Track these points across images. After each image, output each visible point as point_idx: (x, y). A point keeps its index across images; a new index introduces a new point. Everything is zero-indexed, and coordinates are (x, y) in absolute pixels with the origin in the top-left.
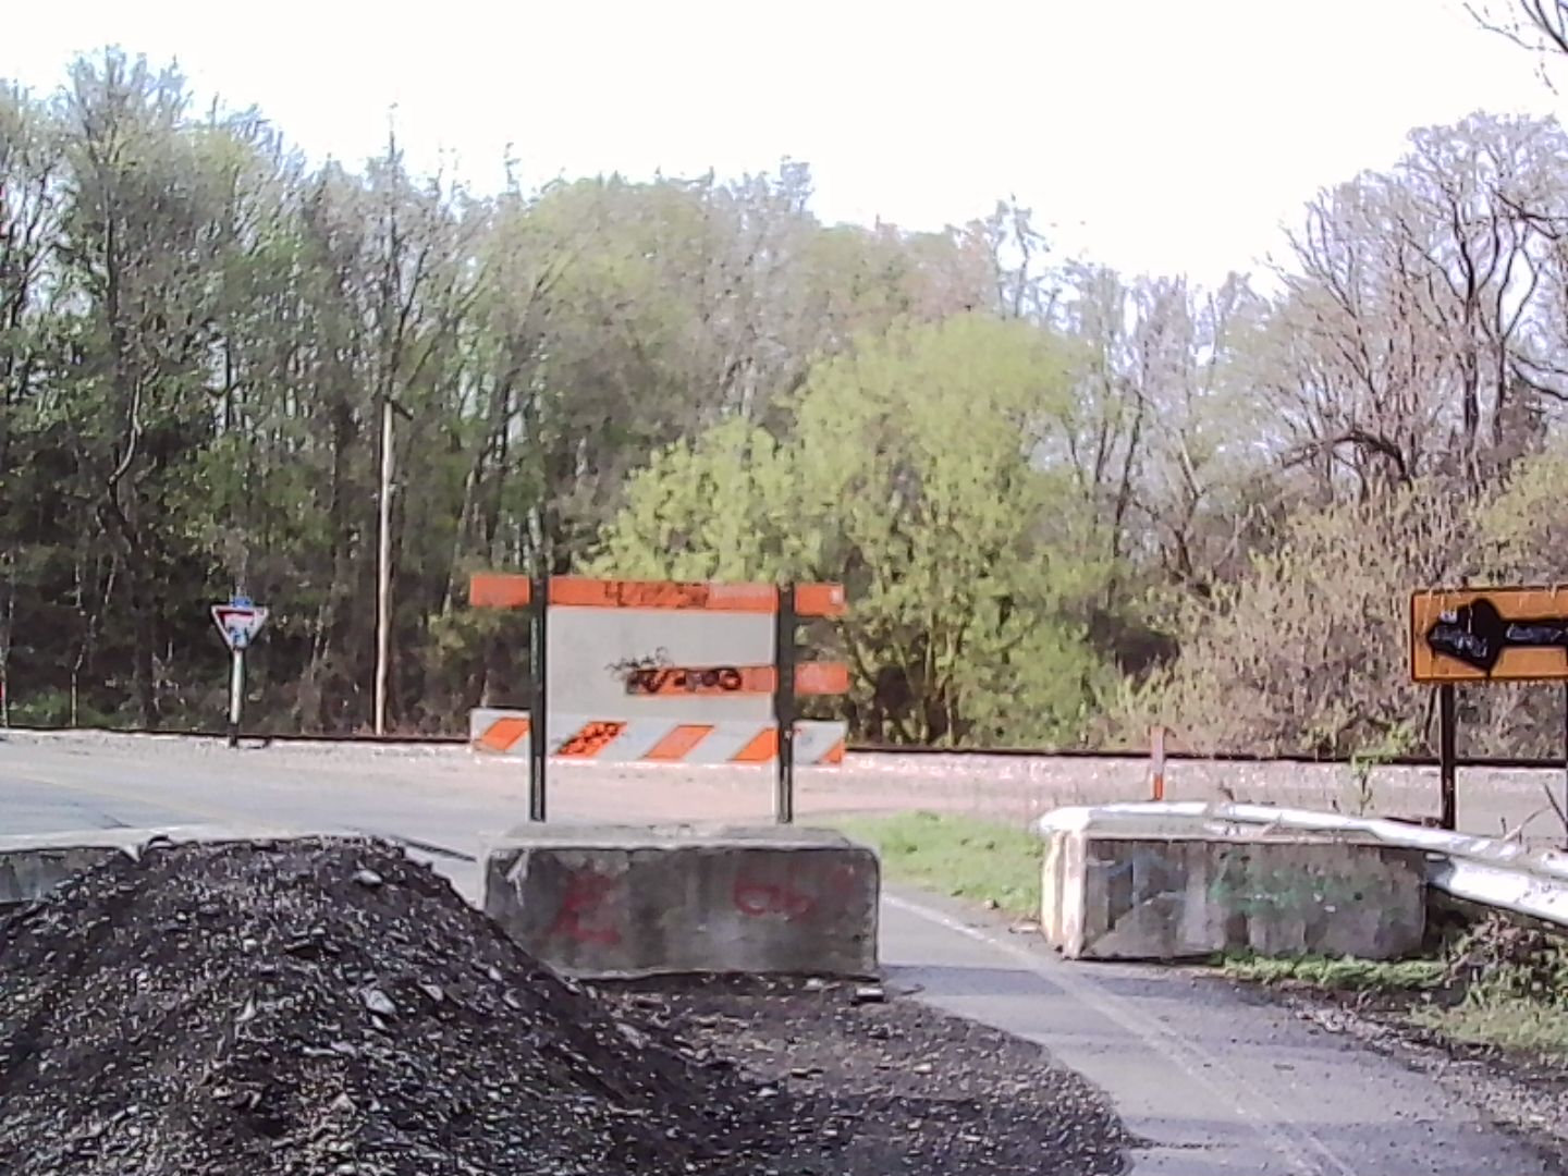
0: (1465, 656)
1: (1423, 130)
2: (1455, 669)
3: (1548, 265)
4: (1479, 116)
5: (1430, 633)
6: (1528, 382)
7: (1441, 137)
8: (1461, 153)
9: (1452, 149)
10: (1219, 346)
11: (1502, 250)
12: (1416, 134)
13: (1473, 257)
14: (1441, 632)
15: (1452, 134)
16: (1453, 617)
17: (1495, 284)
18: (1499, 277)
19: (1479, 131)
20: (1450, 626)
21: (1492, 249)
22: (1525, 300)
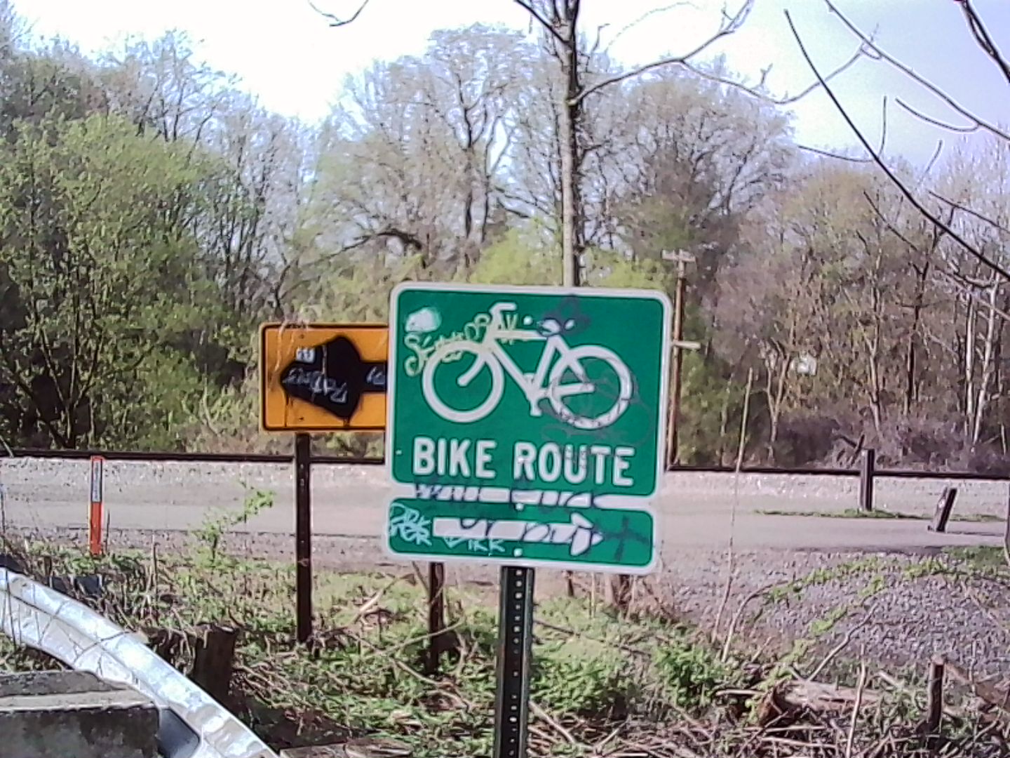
0: (322, 402)
1: (441, 32)
2: (311, 417)
3: (517, 131)
4: (477, 26)
5: (284, 374)
6: (503, 206)
7: (453, 37)
8: (465, 51)
9: (460, 48)
10: (319, 170)
11: (488, 119)
12: (437, 34)
13: (472, 120)
14: (297, 374)
15: (459, 37)
16: (310, 357)
17: (484, 140)
18: (486, 136)
19: (477, 36)
20: (308, 367)
21: (483, 117)
22: (503, 153)
